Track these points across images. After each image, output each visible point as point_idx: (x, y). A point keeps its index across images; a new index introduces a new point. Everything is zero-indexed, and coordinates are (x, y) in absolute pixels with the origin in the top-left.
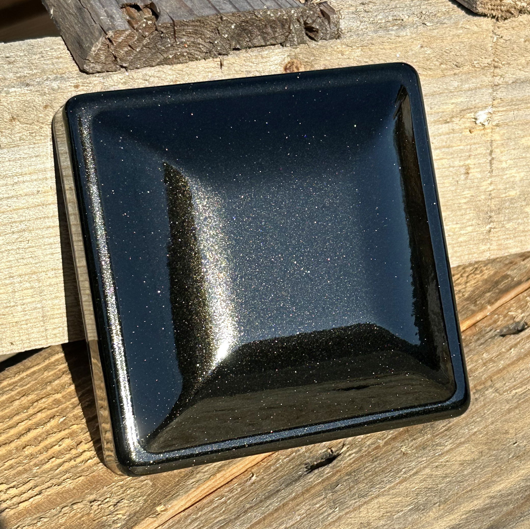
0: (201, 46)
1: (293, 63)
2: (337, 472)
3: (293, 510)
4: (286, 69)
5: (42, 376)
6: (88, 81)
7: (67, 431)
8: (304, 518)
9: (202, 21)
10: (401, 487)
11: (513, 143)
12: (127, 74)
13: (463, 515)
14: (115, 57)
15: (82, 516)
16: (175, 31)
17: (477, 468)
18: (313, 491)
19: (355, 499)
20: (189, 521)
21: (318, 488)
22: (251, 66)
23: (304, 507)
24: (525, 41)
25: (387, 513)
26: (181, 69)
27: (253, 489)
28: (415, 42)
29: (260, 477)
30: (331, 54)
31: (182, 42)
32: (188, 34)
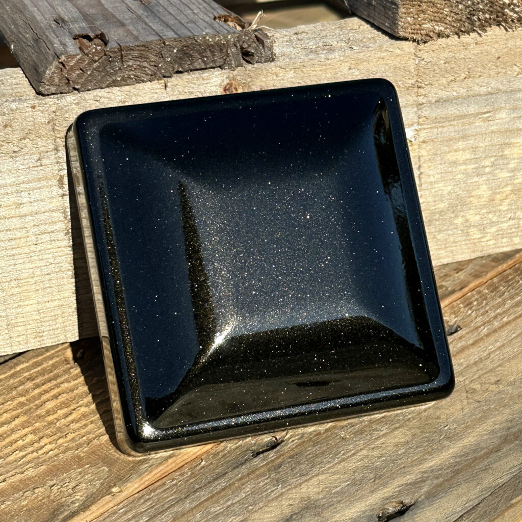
0: (146, 69)
1: (231, 85)
2: (280, 456)
3: (239, 489)
4: (225, 90)
5: (8, 383)
6: (43, 102)
7: (30, 429)
8: (249, 494)
9: (146, 46)
10: (339, 466)
11: (439, 158)
12: (80, 95)
13: (395, 488)
14: (68, 80)
15: (43, 499)
16: (122, 55)
17: (410, 448)
18: (258, 473)
19: (296, 478)
20: (142, 501)
21: (262, 470)
22: (193, 88)
23: (249, 486)
24: (445, 63)
25: (326, 488)
26: (128, 90)
27: (202, 473)
28: (343, 64)
29: (209, 462)
30: (266, 76)
31: (129, 66)
32: (135, 58)
